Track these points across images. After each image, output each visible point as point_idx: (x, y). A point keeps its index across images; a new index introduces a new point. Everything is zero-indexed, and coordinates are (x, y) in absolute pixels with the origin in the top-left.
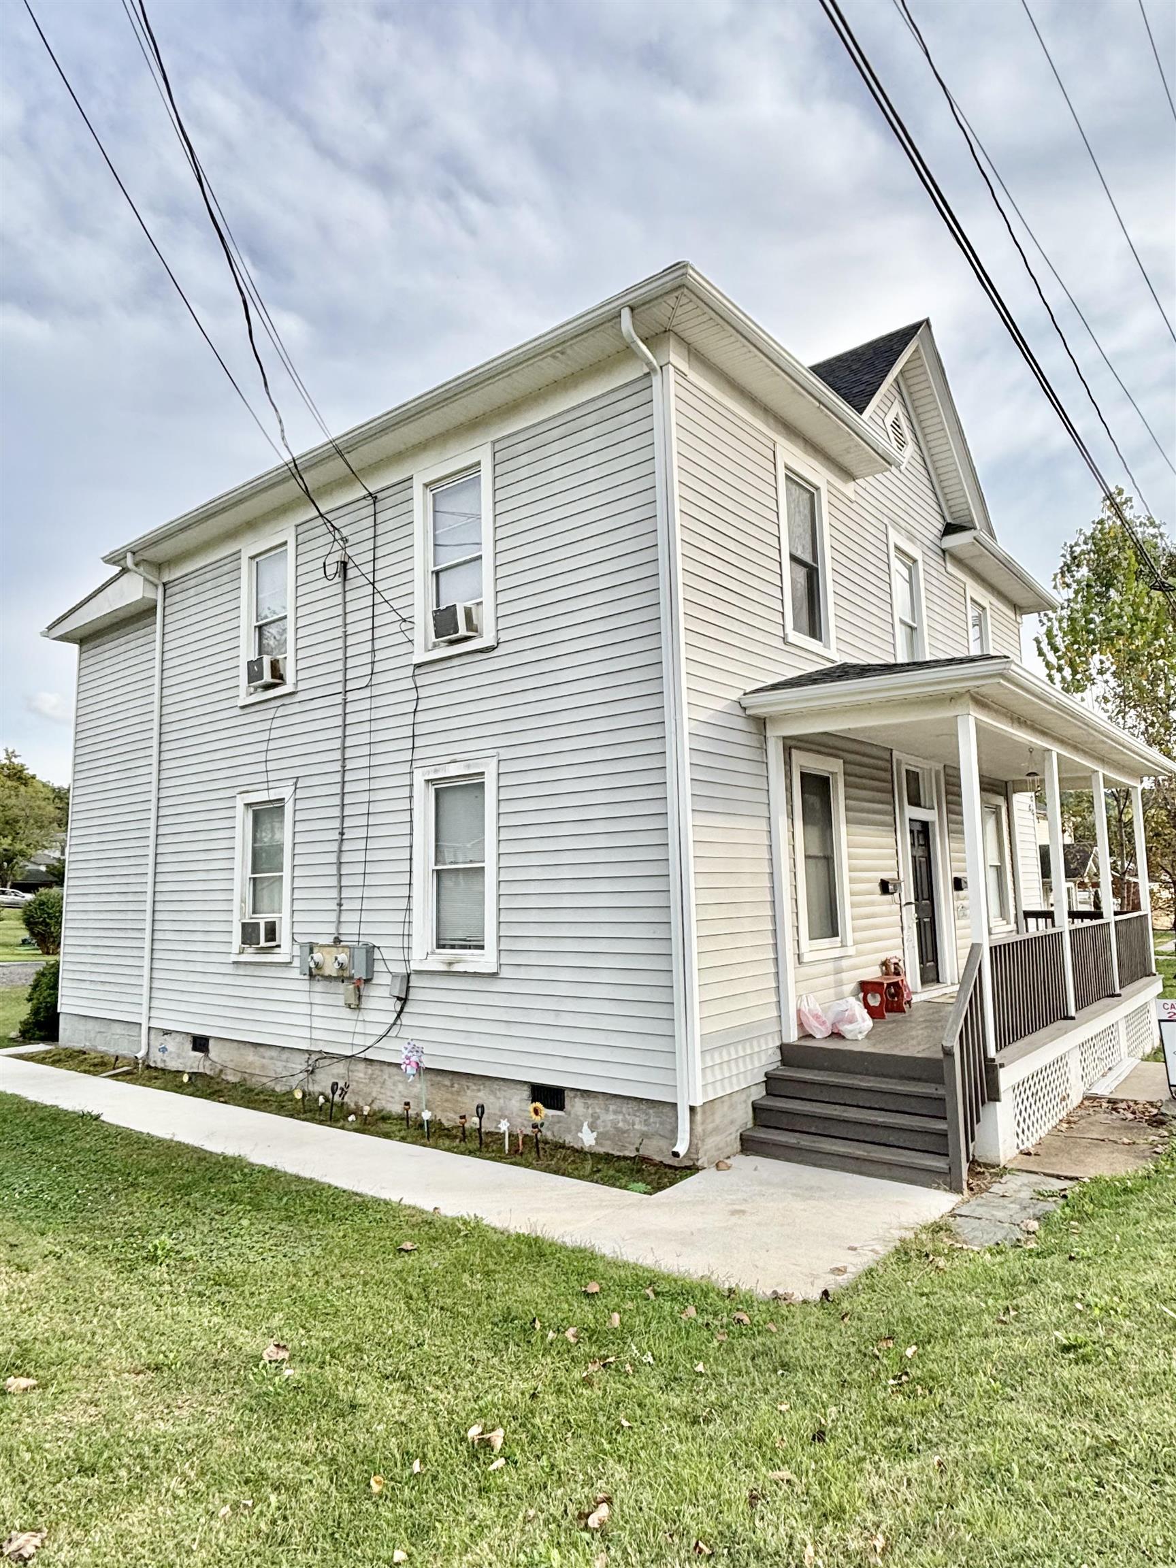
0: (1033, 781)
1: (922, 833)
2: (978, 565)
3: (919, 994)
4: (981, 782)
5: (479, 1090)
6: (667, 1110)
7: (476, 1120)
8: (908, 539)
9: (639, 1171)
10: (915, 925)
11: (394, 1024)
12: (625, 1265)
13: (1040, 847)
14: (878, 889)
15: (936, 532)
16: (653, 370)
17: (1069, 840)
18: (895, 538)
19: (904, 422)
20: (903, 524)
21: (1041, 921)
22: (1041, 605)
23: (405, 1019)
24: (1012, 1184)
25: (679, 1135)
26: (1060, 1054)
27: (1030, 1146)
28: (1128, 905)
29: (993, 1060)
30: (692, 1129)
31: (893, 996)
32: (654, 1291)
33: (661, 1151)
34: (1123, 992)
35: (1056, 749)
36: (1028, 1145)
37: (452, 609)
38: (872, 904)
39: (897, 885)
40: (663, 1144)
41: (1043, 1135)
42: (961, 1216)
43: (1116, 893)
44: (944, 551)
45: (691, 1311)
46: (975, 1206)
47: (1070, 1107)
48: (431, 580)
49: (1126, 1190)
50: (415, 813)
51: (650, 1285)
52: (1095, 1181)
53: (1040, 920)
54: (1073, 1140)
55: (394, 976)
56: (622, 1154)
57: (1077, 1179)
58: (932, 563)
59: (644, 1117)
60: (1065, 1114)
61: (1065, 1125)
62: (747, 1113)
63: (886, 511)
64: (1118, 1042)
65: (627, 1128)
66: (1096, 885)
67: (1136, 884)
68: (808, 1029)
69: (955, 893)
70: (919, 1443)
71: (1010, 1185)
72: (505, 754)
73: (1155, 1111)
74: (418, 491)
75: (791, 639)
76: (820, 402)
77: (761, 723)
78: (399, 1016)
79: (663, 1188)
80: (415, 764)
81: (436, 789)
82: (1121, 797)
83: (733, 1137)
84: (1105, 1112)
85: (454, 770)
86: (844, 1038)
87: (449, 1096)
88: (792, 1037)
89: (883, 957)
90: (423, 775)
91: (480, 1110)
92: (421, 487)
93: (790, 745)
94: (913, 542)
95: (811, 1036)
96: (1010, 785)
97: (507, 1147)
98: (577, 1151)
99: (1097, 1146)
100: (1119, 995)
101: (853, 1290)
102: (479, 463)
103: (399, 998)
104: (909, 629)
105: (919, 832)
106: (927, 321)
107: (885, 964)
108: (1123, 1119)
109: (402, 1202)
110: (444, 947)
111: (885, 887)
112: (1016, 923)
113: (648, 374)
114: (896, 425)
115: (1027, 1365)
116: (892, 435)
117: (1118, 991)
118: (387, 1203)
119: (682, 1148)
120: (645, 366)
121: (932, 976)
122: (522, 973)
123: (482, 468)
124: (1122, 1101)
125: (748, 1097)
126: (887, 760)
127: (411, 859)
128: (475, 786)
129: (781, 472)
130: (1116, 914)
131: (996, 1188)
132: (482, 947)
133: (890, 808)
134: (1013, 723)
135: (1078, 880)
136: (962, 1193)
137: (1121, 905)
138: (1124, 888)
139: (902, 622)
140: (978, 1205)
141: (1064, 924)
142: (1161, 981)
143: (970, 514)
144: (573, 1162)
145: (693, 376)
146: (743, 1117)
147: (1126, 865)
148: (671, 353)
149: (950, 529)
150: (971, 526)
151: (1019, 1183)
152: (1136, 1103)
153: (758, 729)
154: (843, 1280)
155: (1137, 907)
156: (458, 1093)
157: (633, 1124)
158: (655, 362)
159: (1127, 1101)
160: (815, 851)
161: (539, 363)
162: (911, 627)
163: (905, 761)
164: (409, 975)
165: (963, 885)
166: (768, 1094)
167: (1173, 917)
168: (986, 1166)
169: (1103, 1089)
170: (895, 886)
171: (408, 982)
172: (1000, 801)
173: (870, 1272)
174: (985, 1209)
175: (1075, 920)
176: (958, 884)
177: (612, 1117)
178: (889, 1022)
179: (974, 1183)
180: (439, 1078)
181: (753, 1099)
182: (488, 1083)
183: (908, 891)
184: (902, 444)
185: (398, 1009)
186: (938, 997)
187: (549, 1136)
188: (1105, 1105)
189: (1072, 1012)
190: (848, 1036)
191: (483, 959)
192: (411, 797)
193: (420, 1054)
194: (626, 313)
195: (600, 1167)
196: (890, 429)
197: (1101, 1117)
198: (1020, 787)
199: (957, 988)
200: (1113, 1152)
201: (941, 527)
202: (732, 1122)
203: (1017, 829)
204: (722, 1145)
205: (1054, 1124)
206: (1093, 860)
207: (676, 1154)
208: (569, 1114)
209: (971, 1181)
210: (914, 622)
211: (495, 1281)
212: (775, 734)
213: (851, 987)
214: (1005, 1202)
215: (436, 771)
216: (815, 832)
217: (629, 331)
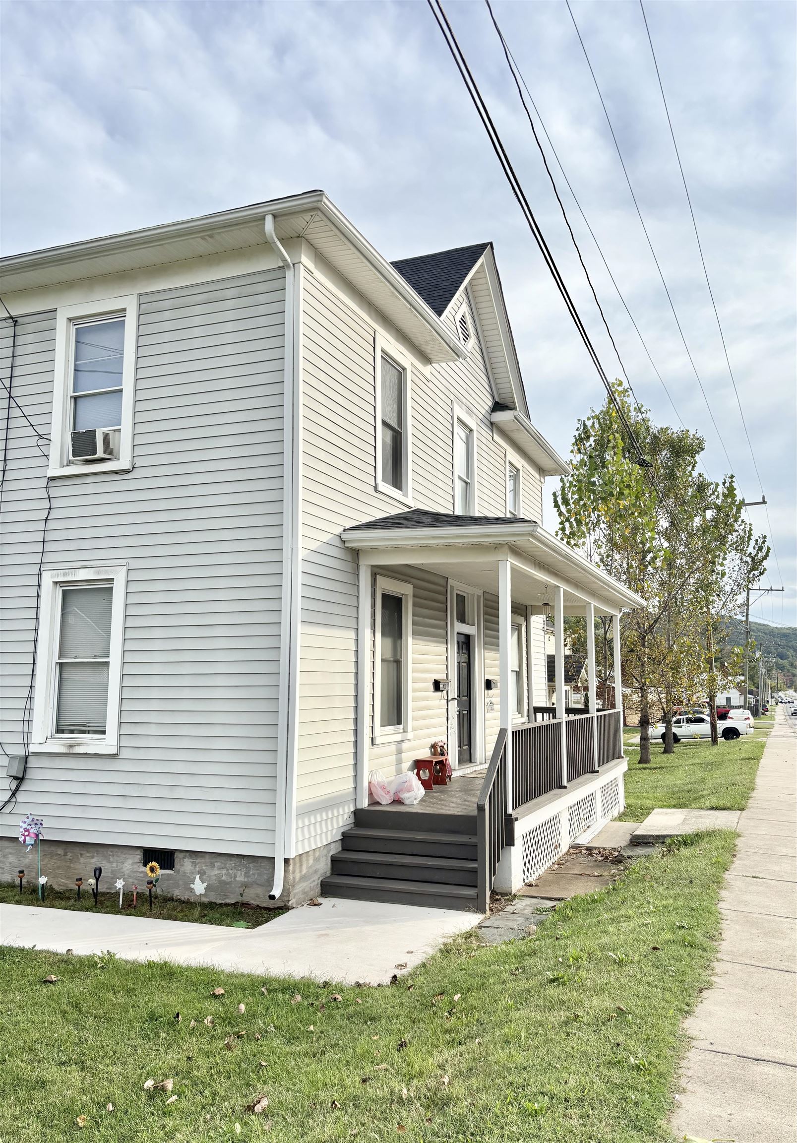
0: (546, 607)
1: (466, 644)
2: (517, 436)
3: (457, 771)
4: (512, 607)
5: (93, 857)
6: (265, 863)
7: (92, 881)
8: (467, 413)
9: (240, 913)
10: (456, 716)
11: (8, 801)
12: (243, 975)
13: (548, 656)
14: (432, 687)
15: (487, 408)
16: (288, 266)
17: (568, 653)
18: (459, 412)
19: (469, 320)
20: (464, 401)
21: (546, 716)
22: (559, 470)
23: (20, 797)
24: (519, 905)
25: (276, 882)
26: (555, 813)
27: (532, 880)
28: (608, 705)
29: (511, 815)
30: (285, 877)
31: (438, 772)
32: (267, 989)
33: (258, 896)
34: (600, 769)
35: (563, 587)
36: (532, 879)
37: (91, 434)
38: (427, 699)
39: (446, 684)
40: (260, 891)
41: (541, 873)
42: (484, 927)
43: (599, 695)
44: (492, 424)
45: (299, 998)
46: (495, 921)
47: (561, 854)
48: (70, 405)
49: (593, 901)
50: (41, 610)
51: (264, 986)
52: (574, 899)
53: (545, 714)
54: (561, 875)
55: (13, 758)
56: (223, 902)
57: (563, 899)
58: (483, 432)
59: (244, 871)
60: (556, 859)
61: (556, 866)
62: (327, 864)
63: (452, 390)
64: (595, 807)
65: (229, 880)
66: (586, 689)
67: (614, 688)
68: (376, 797)
69: (486, 691)
70: (465, 1039)
71: (518, 906)
72: (134, 564)
73: (617, 854)
74: (61, 323)
75: (380, 488)
76: (411, 305)
77: (355, 554)
78: (14, 794)
79: (260, 925)
80: (44, 567)
81: (63, 591)
82: (605, 621)
83: (316, 883)
84: (584, 857)
85: (82, 575)
86: (403, 803)
87: (62, 864)
88: (364, 803)
89: (432, 741)
90: (52, 577)
91: (97, 872)
92: (65, 320)
93: (377, 572)
94: (469, 414)
95: (378, 803)
96: (529, 609)
97: (121, 903)
98: (184, 902)
99: (576, 878)
100: (597, 772)
101: (412, 975)
102: (124, 310)
103: (15, 778)
104: (464, 484)
105: (462, 642)
106: (491, 244)
107: (434, 746)
108: (596, 861)
109: (36, 948)
110: (63, 732)
111: (437, 685)
112: (528, 716)
113: (281, 268)
114: (463, 321)
115: (529, 992)
116: (459, 329)
117: (597, 769)
118: (22, 950)
119: (277, 892)
120: (280, 260)
121: (467, 757)
122: (141, 754)
123: (128, 313)
124: (595, 848)
125: (329, 852)
126: (443, 587)
127: (35, 652)
128: (104, 590)
129: (379, 354)
130: (598, 710)
131: (509, 909)
132: (104, 732)
133: (443, 623)
134: (535, 567)
135: (573, 684)
136: (485, 913)
137: (603, 705)
138: (605, 692)
139: (460, 478)
140: (496, 920)
141: (563, 718)
142: (627, 762)
143: (513, 397)
144: (182, 911)
145: (318, 274)
146: (324, 867)
147: (608, 673)
148: (302, 255)
149: (498, 407)
150: (513, 407)
151: (524, 904)
152: (605, 849)
153: (353, 559)
154: (405, 971)
155: (613, 706)
156: (71, 861)
157: (235, 876)
158: (289, 260)
159: (599, 848)
160: (389, 656)
161: (191, 240)
162: (465, 482)
163: (457, 586)
164: (27, 757)
165: (493, 685)
166: (343, 849)
167: (640, 715)
168: (503, 894)
169: (584, 840)
170: (444, 685)
171: (26, 763)
172: (521, 620)
173: (424, 965)
174: (501, 922)
175: (570, 715)
176: (489, 685)
177: (216, 872)
178: (435, 792)
179: (494, 906)
180: (53, 849)
181: (332, 853)
182: (101, 850)
183: (453, 690)
184: (466, 337)
185: (13, 788)
186: (470, 773)
187: (159, 891)
188: (584, 852)
189: (565, 783)
190: (407, 802)
191: (104, 743)
192: (38, 596)
193: (39, 826)
194: (269, 220)
195: (206, 912)
196: (458, 324)
197: (581, 860)
198: (537, 610)
199: (487, 766)
200: (587, 882)
201: (490, 404)
202: (316, 872)
203: (533, 643)
204: (307, 889)
205: (549, 866)
206: (585, 669)
207: (272, 897)
208: (178, 872)
209: (491, 905)
210: (468, 479)
211: (136, 995)
212: (366, 563)
213: (407, 764)
214: (515, 916)
215: (65, 575)
216: (389, 641)
217: (271, 233)
